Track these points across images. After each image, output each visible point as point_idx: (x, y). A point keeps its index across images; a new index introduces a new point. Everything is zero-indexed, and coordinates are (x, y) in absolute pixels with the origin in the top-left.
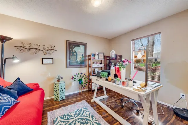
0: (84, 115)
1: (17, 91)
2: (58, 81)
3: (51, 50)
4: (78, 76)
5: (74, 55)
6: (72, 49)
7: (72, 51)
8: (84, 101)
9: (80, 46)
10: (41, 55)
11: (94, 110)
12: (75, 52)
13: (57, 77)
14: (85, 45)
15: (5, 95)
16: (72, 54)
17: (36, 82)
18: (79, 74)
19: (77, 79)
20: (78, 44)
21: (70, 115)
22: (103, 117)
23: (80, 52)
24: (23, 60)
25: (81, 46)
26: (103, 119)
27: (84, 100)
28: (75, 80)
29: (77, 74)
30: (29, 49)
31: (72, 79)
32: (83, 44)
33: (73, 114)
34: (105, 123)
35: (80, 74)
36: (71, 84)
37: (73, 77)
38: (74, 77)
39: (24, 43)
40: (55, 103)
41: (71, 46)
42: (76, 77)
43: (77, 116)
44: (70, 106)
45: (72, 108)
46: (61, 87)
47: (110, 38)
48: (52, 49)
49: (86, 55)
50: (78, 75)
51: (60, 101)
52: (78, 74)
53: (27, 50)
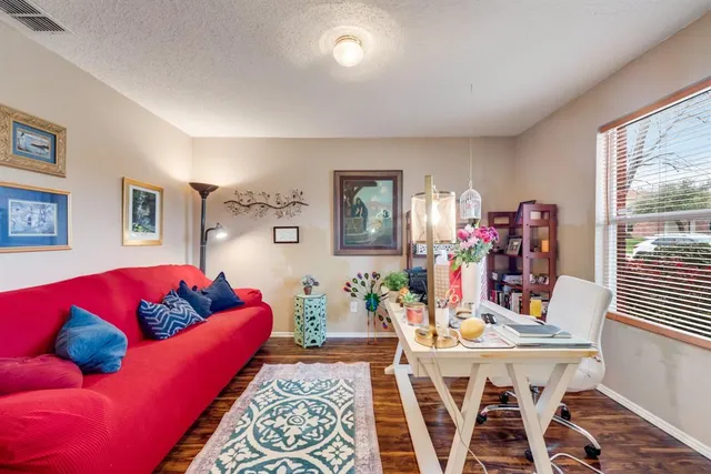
0: (331, 396)
1: (209, 300)
2: (307, 291)
3: (294, 203)
4: (363, 284)
5: (358, 215)
6: (351, 194)
7: (351, 201)
8: (366, 365)
9: (375, 185)
10: (271, 218)
11: (370, 396)
12: (361, 205)
13: (305, 280)
14: (395, 178)
15: (185, 302)
16: (349, 213)
17: (255, 288)
18: (366, 276)
19: (363, 291)
20: (369, 179)
21: (299, 386)
22: (377, 422)
23: (377, 204)
24: (236, 234)
25: (380, 183)
26: (374, 427)
27: (367, 361)
28: (353, 295)
29: (359, 276)
30: (248, 206)
31: (347, 290)
32: (385, 174)
33: (307, 386)
34: (369, 437)
35: (371, 278)
36: (347, 306)
37: (348, 285)
38: (353, 285)
39: (239, 192)
40: (294, 349)
41: (348, 185)
42: (358, 286)
43: (312, 393)
44: (318, 365)
45: (320, 372)
46: (309, 310)
47: (514, 134)
48: (297, 202)
49: (399, 212)
50: (364, 279)
51: (308, 347)
52: (363, 275)
53: (243, 208)
